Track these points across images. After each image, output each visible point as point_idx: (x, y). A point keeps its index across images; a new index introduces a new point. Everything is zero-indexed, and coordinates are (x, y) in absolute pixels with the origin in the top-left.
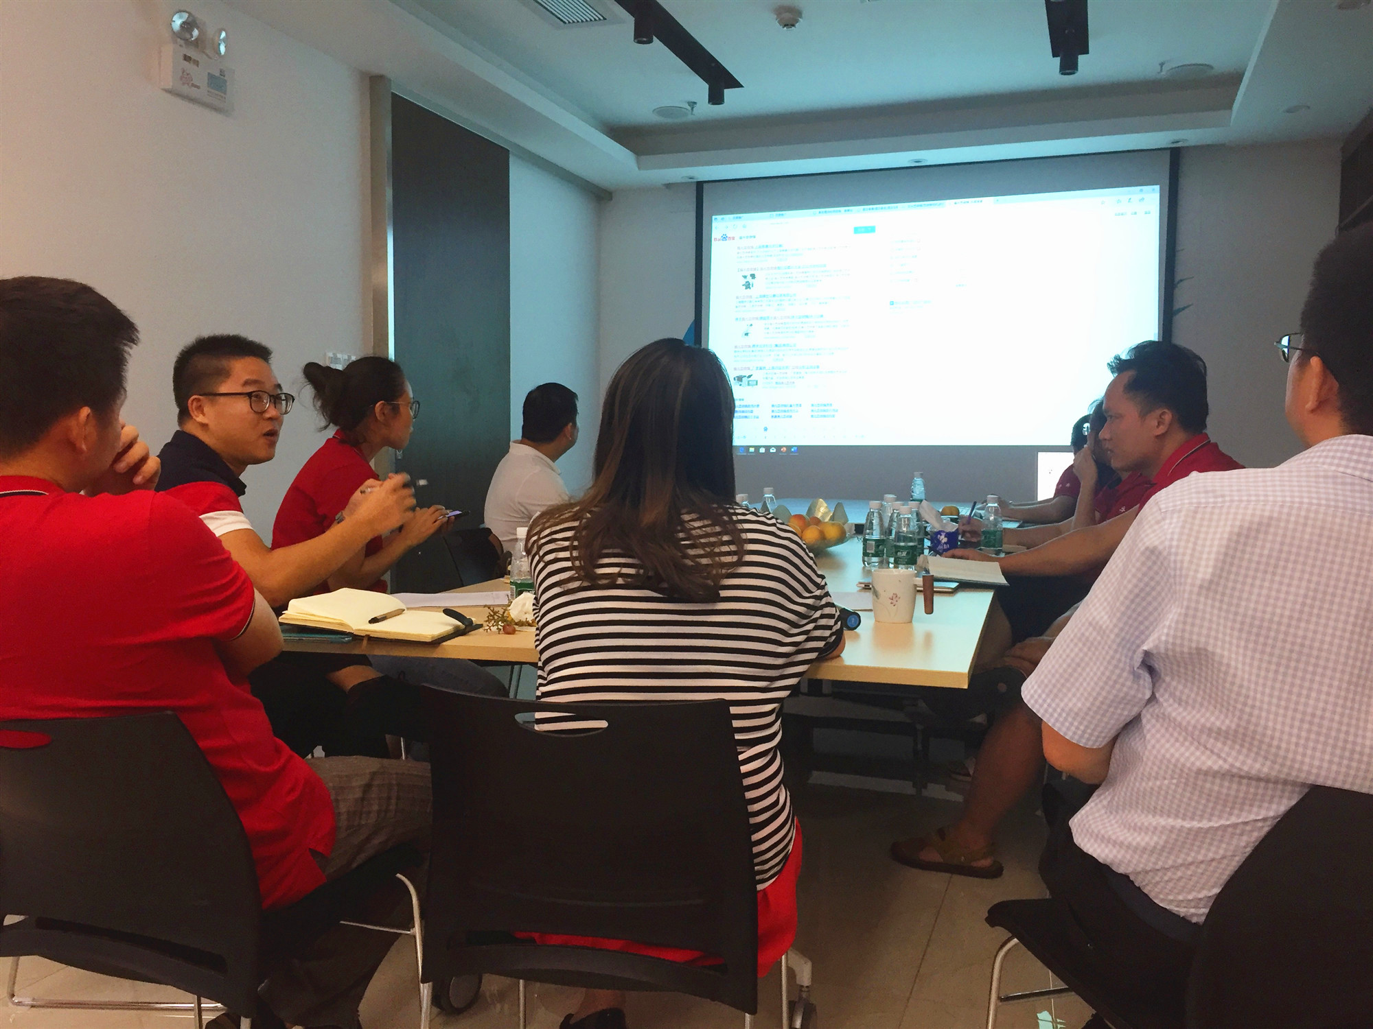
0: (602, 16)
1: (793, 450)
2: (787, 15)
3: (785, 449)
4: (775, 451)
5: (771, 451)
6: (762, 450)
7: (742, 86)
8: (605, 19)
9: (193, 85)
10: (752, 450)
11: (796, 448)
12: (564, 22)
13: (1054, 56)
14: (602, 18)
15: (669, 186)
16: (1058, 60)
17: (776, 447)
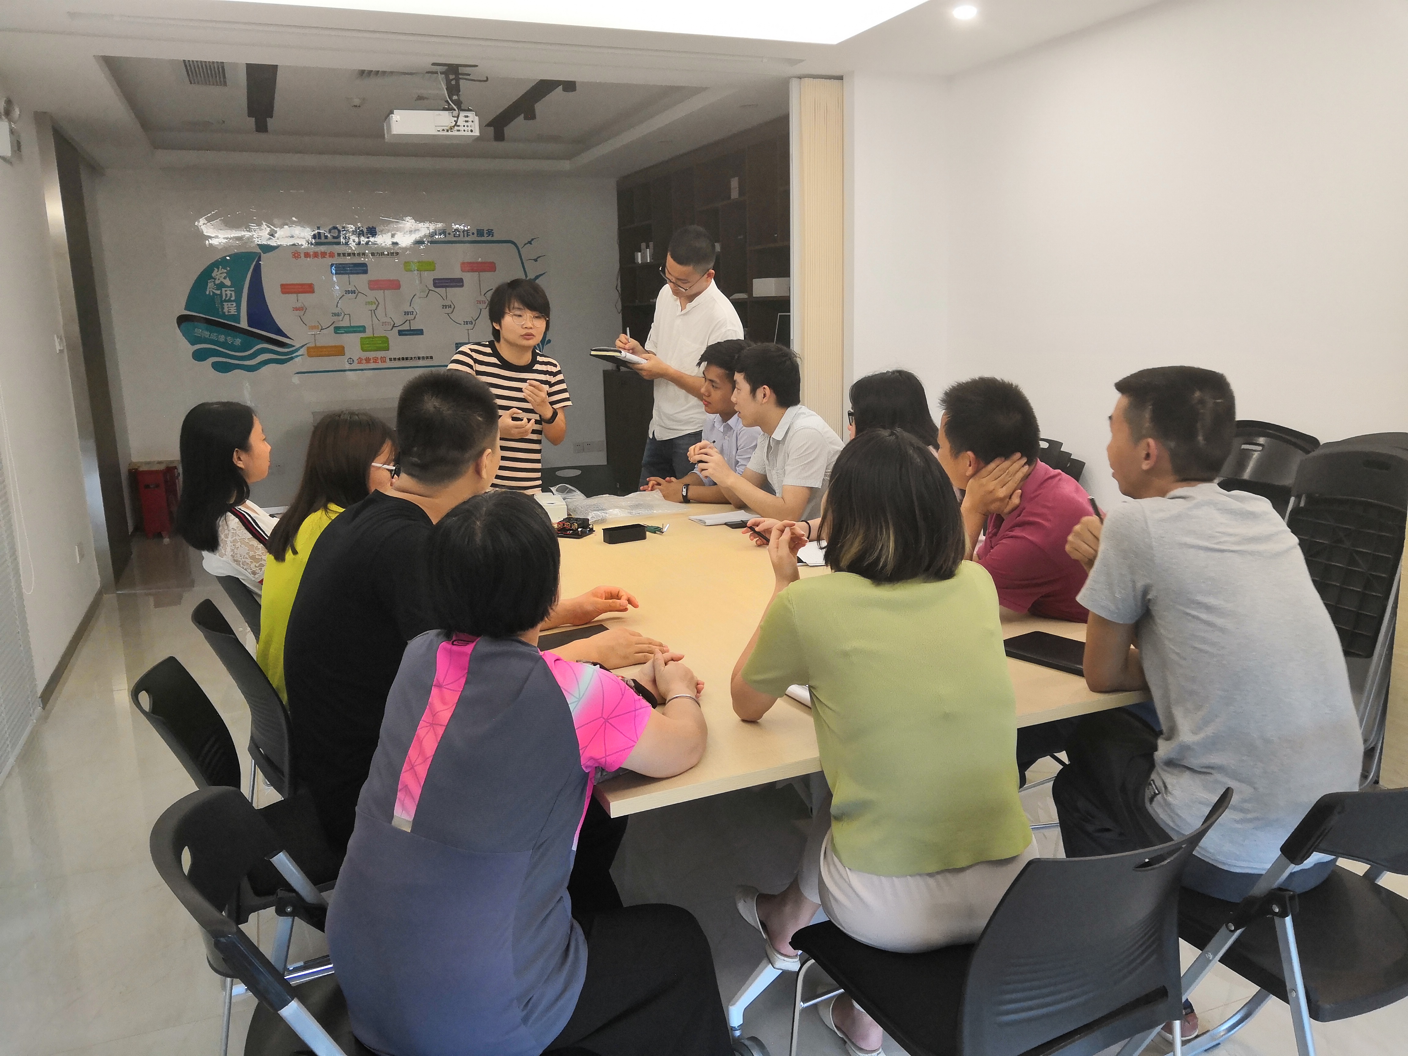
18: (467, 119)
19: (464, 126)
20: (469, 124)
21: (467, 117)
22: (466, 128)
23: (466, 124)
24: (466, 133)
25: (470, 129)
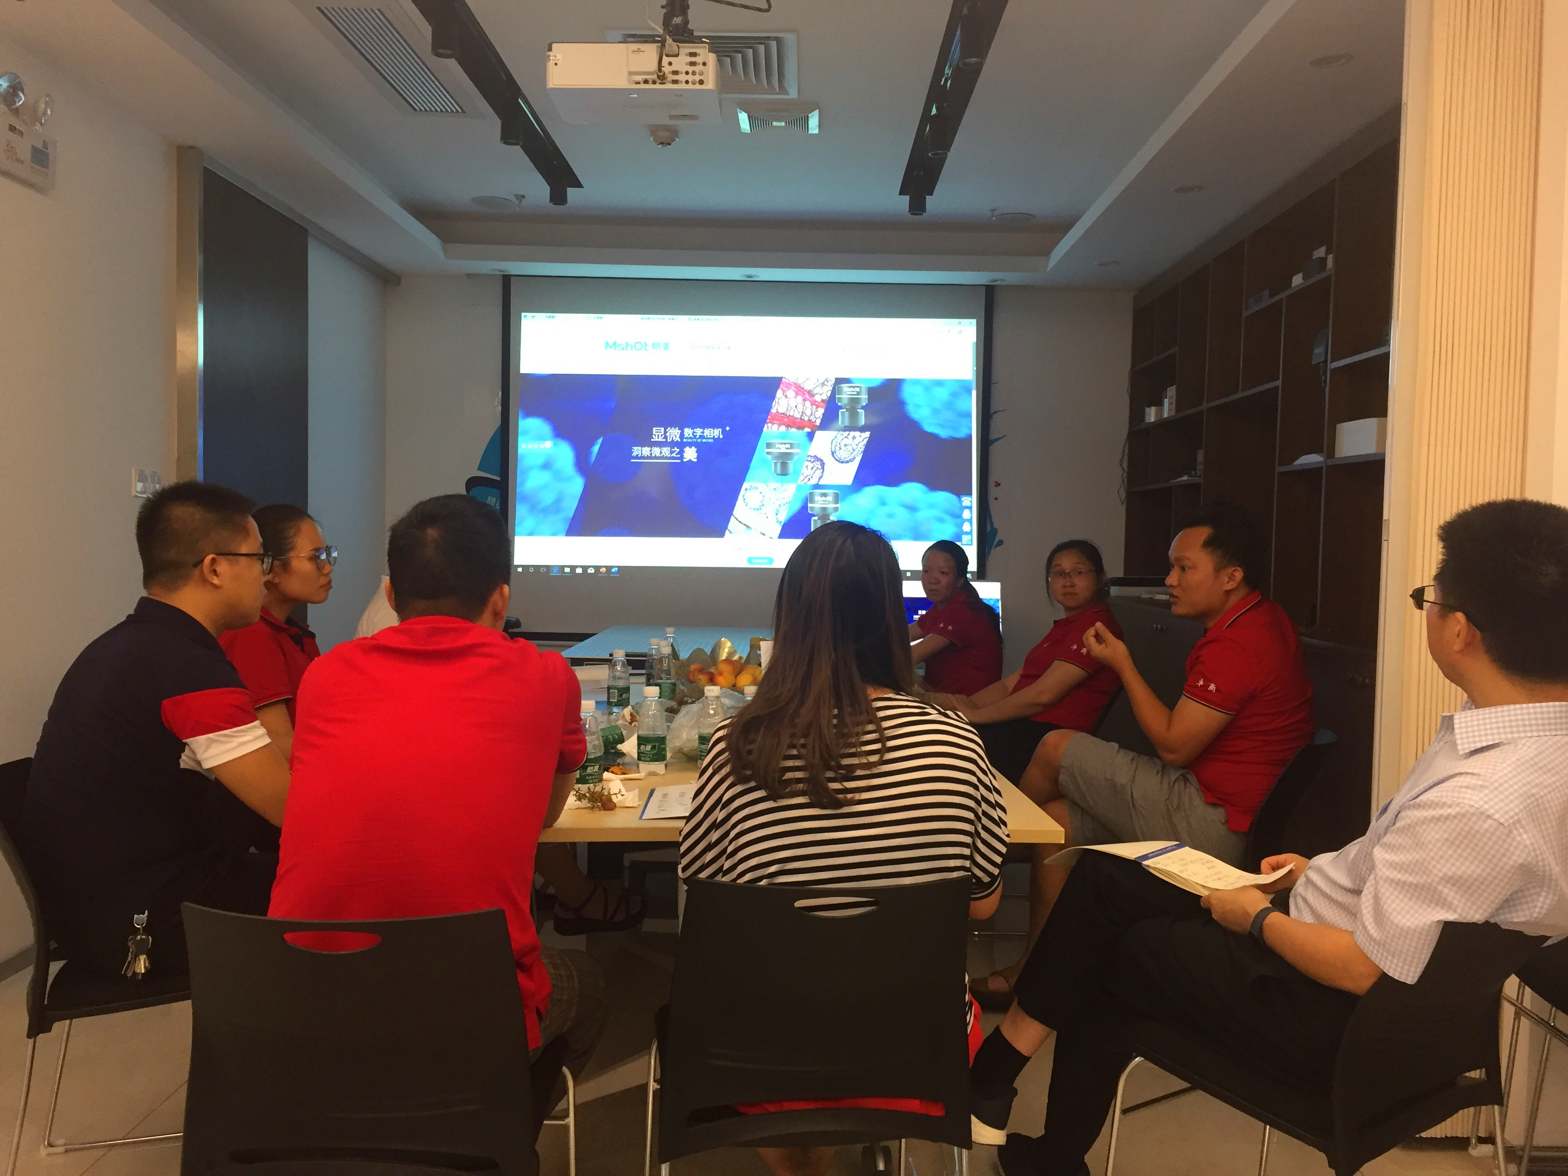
0: (461, 108)
1: (613, 570)
2: (663, 134)
3: (604, 569)
4: (593, 571)
5: (589, 571)
6: (579, 571)
7: (583, 187)
8: (463, 111)
9: (17, 160)
10: (567, 570)
11: (617, 569)
12: (415, 110)
13: (902, 192)
14: (460, 111)
15: (469, 276)
16: (906, 198)
17: (595, 567)
18: (693, 59)
19: (687, 73)
20: (697, 69)
21: (693, 55)
22: (690, 78)
23: (691, 69)
24: (690, 86)
25: (697, 78)
